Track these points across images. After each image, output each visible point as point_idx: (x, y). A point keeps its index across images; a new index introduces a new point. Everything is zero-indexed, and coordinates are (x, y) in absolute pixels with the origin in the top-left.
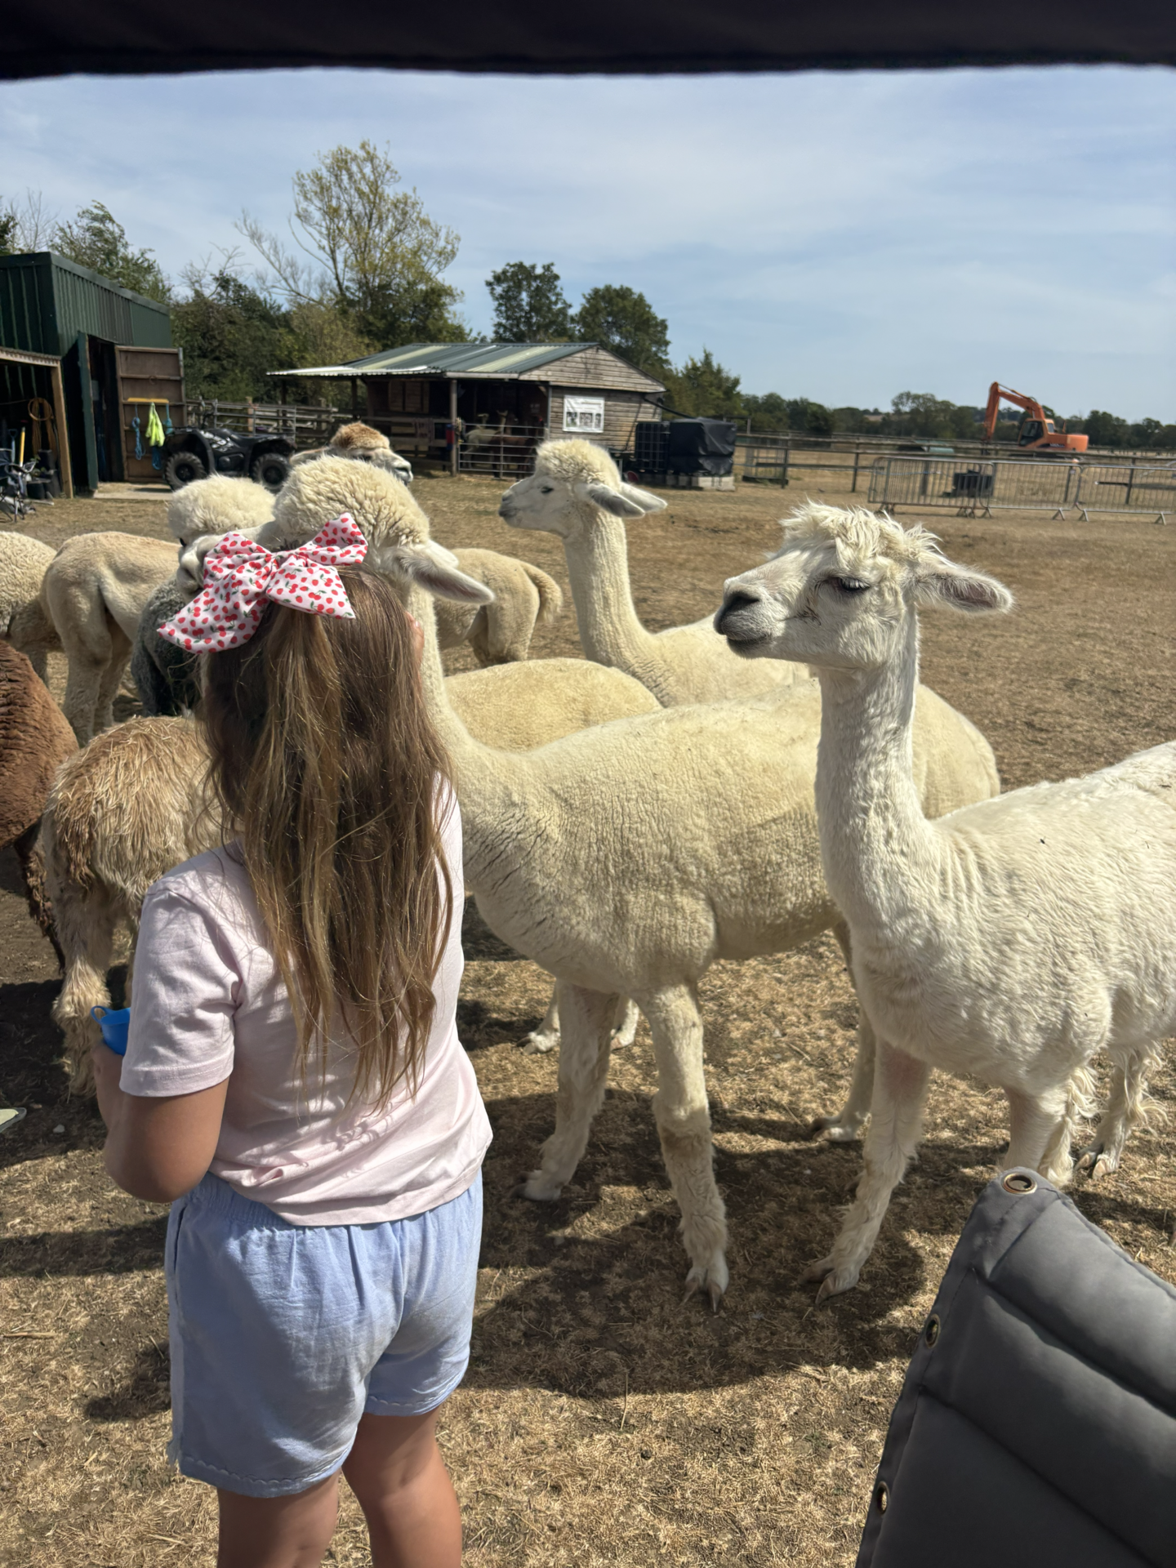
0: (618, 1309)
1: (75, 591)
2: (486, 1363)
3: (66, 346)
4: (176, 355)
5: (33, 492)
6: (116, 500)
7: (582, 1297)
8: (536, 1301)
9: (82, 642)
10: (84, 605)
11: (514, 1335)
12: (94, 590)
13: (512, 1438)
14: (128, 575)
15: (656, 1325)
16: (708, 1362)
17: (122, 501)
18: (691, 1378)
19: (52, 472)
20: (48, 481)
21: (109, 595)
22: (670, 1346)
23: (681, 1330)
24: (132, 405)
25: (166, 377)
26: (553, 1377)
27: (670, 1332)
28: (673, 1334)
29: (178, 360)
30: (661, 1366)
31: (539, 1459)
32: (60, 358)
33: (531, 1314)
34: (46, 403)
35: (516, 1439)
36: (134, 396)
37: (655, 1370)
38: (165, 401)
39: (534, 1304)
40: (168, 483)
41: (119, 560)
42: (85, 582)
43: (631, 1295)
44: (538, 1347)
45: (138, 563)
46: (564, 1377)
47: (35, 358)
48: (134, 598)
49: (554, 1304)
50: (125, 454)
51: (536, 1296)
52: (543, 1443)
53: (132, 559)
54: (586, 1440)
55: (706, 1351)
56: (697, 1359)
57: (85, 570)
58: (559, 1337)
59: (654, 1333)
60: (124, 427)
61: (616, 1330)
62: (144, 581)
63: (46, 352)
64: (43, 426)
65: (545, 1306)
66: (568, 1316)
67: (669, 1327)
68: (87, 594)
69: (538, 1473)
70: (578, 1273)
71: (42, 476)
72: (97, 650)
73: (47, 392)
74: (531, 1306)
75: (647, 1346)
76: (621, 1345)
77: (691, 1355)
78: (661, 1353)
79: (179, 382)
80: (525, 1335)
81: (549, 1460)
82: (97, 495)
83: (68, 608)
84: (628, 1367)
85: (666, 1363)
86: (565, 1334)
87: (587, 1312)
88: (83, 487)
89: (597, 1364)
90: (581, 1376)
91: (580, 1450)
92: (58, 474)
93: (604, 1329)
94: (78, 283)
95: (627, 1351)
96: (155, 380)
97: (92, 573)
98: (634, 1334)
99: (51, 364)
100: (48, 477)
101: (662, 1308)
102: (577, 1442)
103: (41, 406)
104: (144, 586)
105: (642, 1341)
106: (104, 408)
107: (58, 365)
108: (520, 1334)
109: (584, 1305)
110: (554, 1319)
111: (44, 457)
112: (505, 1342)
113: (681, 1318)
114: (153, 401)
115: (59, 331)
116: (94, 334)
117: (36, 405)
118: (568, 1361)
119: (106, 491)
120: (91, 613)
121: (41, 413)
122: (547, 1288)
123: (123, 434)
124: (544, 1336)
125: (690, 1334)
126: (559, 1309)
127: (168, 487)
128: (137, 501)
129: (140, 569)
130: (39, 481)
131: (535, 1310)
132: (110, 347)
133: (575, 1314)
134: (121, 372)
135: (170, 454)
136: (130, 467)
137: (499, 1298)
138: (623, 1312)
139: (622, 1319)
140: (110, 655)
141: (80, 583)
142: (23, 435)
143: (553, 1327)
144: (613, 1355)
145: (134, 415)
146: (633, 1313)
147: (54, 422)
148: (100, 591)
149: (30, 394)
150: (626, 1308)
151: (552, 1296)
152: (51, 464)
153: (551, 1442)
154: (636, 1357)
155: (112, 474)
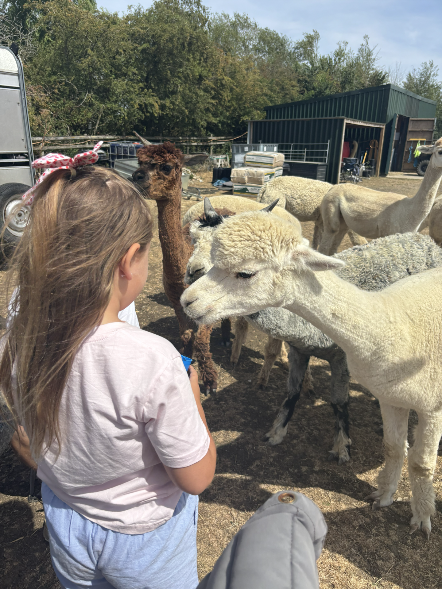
0: (407, 539)
1: (331, 205)
2: (337, 527)
3: (389, 120)
4: (434, 121)
5: (365, 174)
6: (394, 178)
7: (394, 526)
8: (373, 516)
9: (329, 223)
10: (333, 209)
11: (355, 523)
12: (337, 205)
13: (329, 558)
14: (350, 199)
15: (421, 555)
16: (436, 583)
17: (396, 179)
18: (422, 585)
19: (373, 167)
20: (370, 171)
21: (341, 207)
22: (421, 566)
23: (431, 564)
24: (411, 142)
25: (427, 130)
26: (361, 547)
27: (425, 561)
28: (426, 563)
29: (434, 123)
30: (411, 572)
31: (334, 572)
32: (385, 124)
33: (368, 520)
34: (377, 141)
35: (330, 559)
36: (412, 138)
37: (407, 571)
38: (425, 140)
39: (372, 517)
40: (417, 172)
41: (348, 194)
42: (335, 201)
43: (417, 537)
44: (362, 533)
45: (354, 195)
46: (365, 550)
47: (375, 124)
48: (350, 208)
49: (380, 521)
50: (403, 161)
51: (374, 514)
52: (340, 567)
53: (353, 193)
54: (357, 577)
55: (438, 579)
56: (431, 579)
57: (336, 197)
58: (373, 535)
59: (418, 557)
60: (406, 150)
61: (400, 546)
62: (355, 202)
63: (381, 122)
64: (374, 150)
65: (376, 521)
66: (383, 529)
67: (426, 559)
68: (335, 206)
69: (330, 576)
70: (399, 516)
71: (369, 169)
72: (334, 227)
73: (378, 138)
74: (370, 517)
75: (410, 560)
76: (398, 553)
77: (429, 576)
78: (415, 567)
79: (432, 132)
80: (360, 526)
81: (338, 575)
82: (388, 176)
83: (327, 210)
84: (395, 563)
85: (414, 571)
86: (376, 535)
87: (391, 532)
88: (383, 173)
89: (382, 553)
90: (373, 554)
91: (353, 579)
92: (375, 168)
93: (395, 543)
94: (400, 95)
95: (399, 557)
96: (423, 131)
97: (338, 198)
98: (408, 552)
99: (382, 127)
100: (371, 169)
101: (428, 550)
102: (353, 576)
103: (375, 142)
104: (354, 204)
105: (409, 557)
106: (400, 143)
107: (384, 127)
108: (358, 524)
109: (393, 529)
110: (376, 527)
111: (371, 161)
112: (350, 523)
113: (435, 559)
114: (420, 140)
115: (388, 114)
116: (401, 114)
117: (373, 142)
118: (371, 545)
119: (392, 175)
120: (335, 212)
121: (374, 146)
122: (381, 514)
123: (405, 153)
124: (368, 531)
125: (435, 567)
126: (381, 524)
127: (416, 174)
128: (402, 179)
129: (354, 197)
130: (367, 170)
131: (371, 519)
132: (408, 119)
133: (387, 530)
134: (410, 129)
135: (421, 161)
136: (405, 166)
137: (358, 507)
138: (409, 541)
139: (406, 544)
140: (338, 229)
141: (333, 202)
142: (366, 154)
143: (373, 530)
144: (392, 555)
145: (410, 145)
146: (413, 544)
147: (378, 148)
148: (339, 205)
149: (372, 138)
150: (411, 541)
151: (381, 518)
152: (373, 164)
153: (343, 569)
154: (402, 561)
155: (396, 168)
